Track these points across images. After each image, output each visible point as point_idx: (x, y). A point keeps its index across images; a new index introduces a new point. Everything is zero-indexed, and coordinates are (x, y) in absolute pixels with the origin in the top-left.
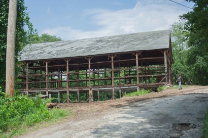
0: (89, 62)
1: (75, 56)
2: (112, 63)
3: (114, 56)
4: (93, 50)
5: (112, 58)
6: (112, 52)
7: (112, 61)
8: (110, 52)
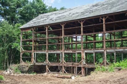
0: (82, 25)
1: (69, 20)
2: (104, 25)
3: (105, 17)
4: (86, 14)
5: (104, 20)
6: (103, 14)
7: (104, 23)
8: (101, 14)
